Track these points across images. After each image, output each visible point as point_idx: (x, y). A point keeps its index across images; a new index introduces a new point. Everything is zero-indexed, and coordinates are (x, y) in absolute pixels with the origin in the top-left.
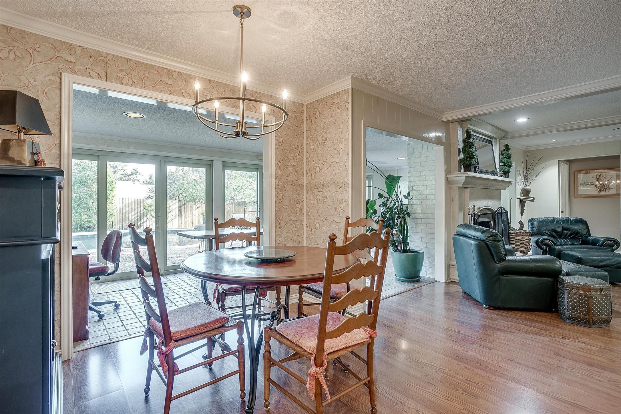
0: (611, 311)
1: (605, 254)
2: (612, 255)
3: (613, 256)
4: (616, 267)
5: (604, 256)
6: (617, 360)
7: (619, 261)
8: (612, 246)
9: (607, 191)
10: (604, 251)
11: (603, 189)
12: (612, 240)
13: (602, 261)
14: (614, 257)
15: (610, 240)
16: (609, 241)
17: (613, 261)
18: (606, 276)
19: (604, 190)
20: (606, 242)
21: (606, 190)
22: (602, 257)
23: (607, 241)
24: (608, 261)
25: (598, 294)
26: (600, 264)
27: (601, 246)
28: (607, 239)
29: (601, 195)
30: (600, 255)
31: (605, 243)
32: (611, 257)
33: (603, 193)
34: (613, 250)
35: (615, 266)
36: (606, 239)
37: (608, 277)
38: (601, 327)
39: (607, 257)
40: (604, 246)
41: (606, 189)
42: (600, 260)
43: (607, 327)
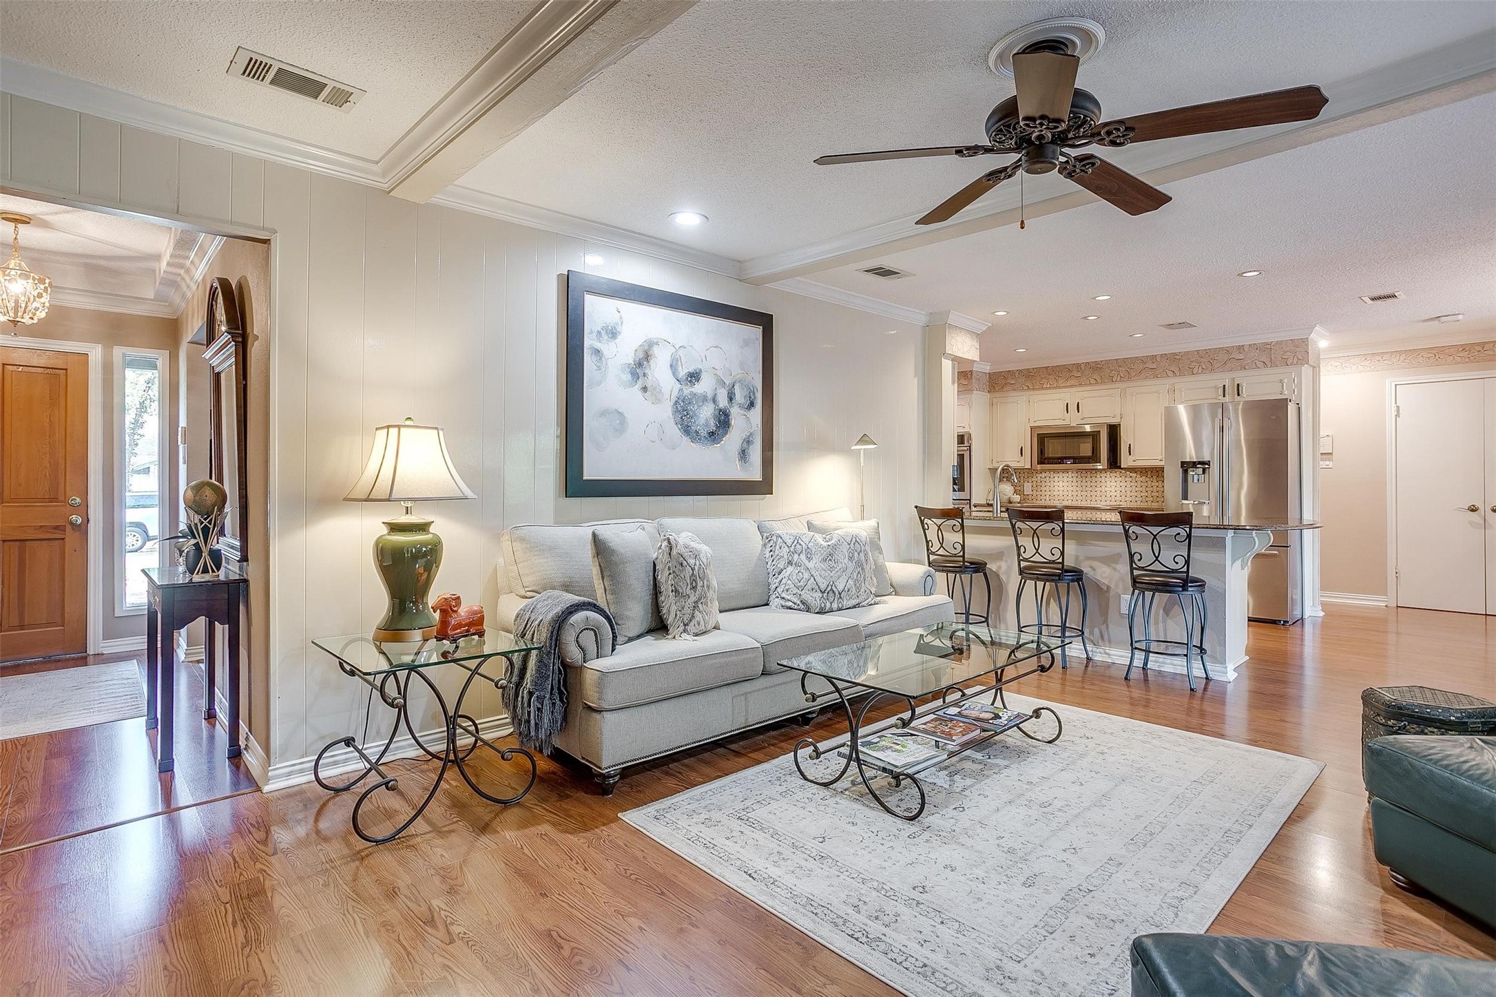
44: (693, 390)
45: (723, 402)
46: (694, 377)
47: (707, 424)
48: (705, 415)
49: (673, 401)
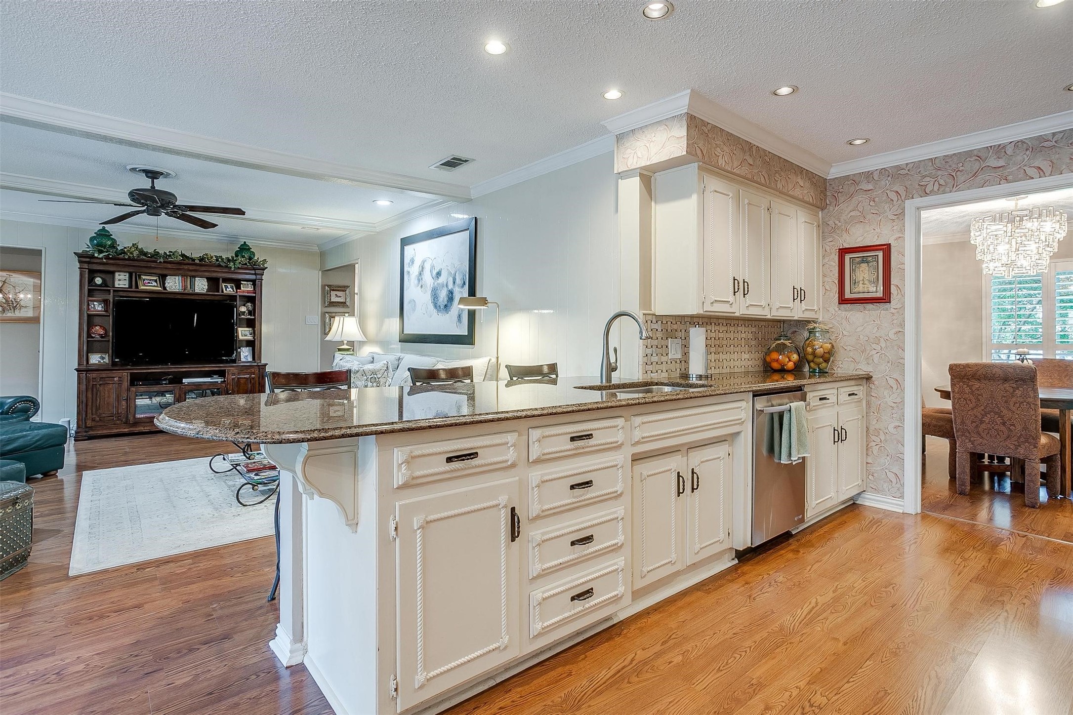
0: (32, 535)
1: (15, 429)
2: (27, 427)
3: (30, 428)
4: (35, 447)
5: (14, 432)
6: (43, 628)
7: (40, 436)
8: (25, 411)
9: (17, 312)
10: (13, 423)
11: (10, 308)
12: (27, 401)
13: (10, 441)
14: (31, 431)
15: (24, 401)
16: (21, 402)
17: (29, 438)
18: (20, 471)
19: (11, 310)
20: (16, 404)
21: (15, 310)
22: (9, 434)
23: (18, 403)
24: (22, 440)
25: (9, 511)
26: (6, 449)
27: (7, 413)
28: (19, 399)
29: (5, 318)
30: (7, 431)
31: (14, 406)
32: (27, 431)
33: (9, 314)
34: (28, 419)
35: (33, 446)
36: (17, 399)
37: (24, 471)
38: (12, 575)
39: (19, 433)
40: (12, 413)
41: (15, 308)
42: (6, 442)
43: (23, 568)
44: (438, 282)
45: (450, 286)
46: (439, 274)
47: (443, 301)
48: (443, 295)
49: (431, 290)
